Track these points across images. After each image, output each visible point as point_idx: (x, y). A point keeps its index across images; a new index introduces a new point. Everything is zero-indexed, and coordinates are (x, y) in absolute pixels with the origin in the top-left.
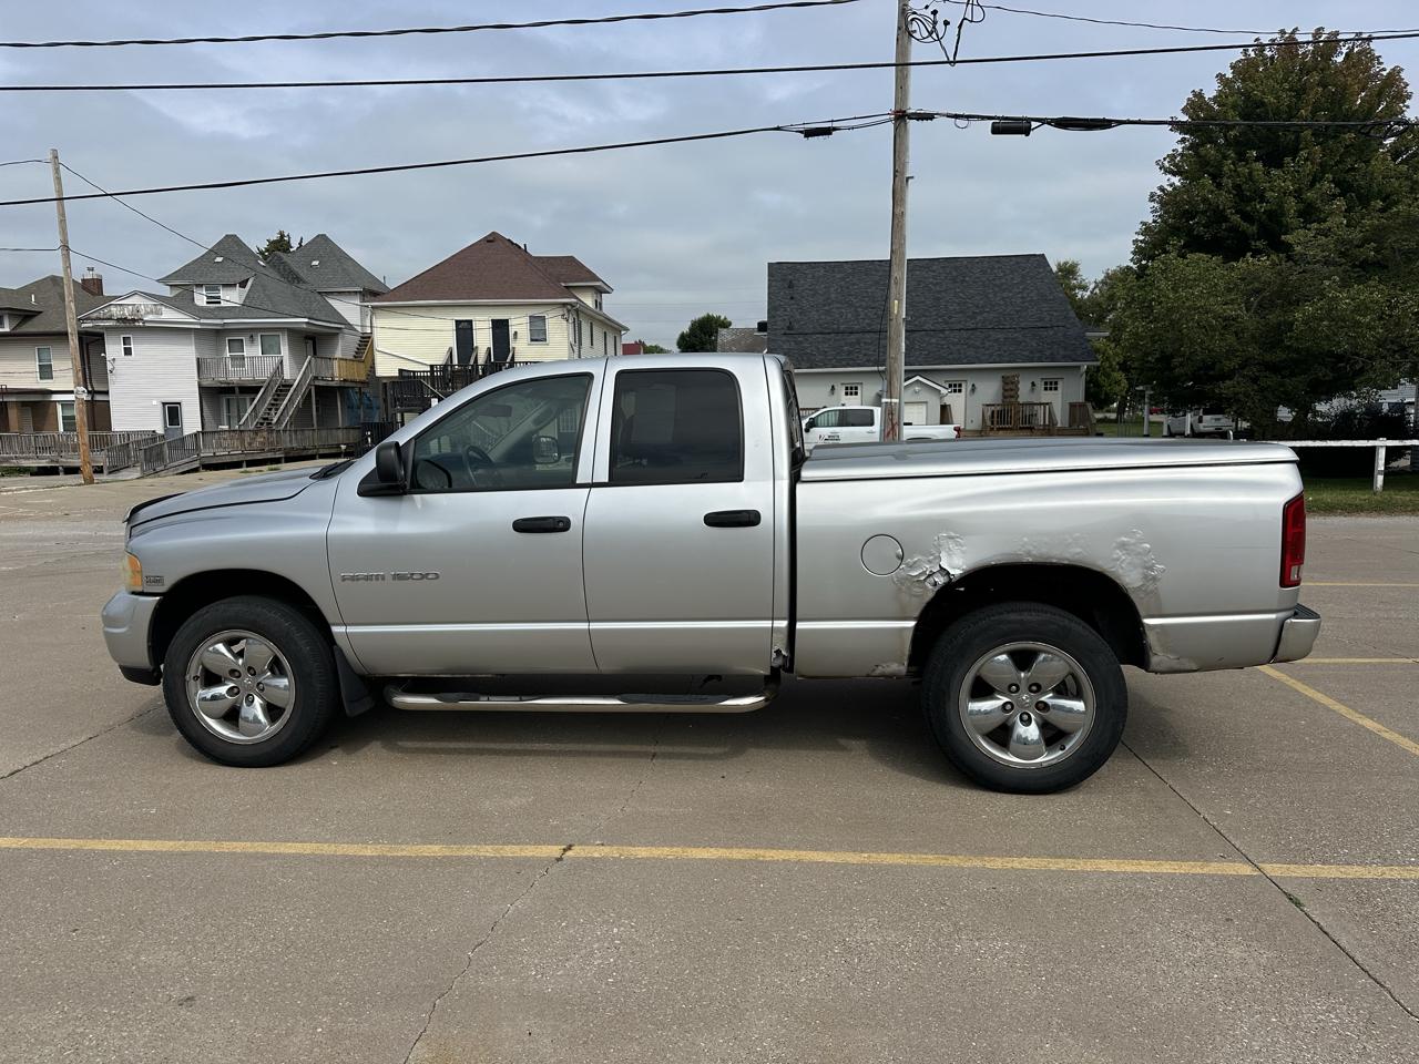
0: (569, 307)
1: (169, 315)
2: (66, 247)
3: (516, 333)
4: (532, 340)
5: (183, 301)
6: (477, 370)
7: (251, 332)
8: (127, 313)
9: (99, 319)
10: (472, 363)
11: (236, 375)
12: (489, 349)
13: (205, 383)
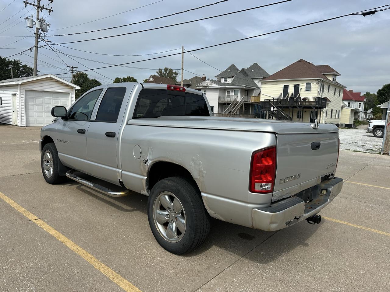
0: (319, 80)
1: (214, 85)
2: (183, 69)
3: (301, 88)
4: (306, 91)
5: (219, 82)
6: (288, 99)
7: (232, 89)
8: (205, 85)
9: (200, 86)
10: (286, 97)
11: (227, 100)
12: (292, 93)
13: (220, 102)
